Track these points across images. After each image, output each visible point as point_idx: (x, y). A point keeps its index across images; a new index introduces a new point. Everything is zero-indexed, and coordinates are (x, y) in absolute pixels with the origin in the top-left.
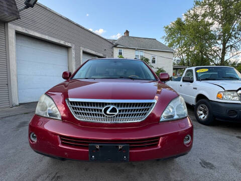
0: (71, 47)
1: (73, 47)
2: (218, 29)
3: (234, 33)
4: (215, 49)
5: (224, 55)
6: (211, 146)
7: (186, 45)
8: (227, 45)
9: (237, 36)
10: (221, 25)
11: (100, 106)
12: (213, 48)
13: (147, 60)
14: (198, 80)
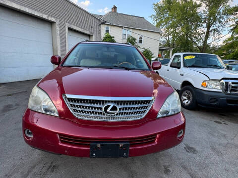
0: (55, 22)
1: (58, 22)
2: (205, 11)
3: (219, 16)
4: (200, 32)
5: (207, 39)
6: (193, 131)
7: (173, 26)
8: (211, 28)
9: (221, 20)
10: (208, 7)
11: (100, 104)
12: (198, 31)
13: (134, 39)
14: (185, 66)
